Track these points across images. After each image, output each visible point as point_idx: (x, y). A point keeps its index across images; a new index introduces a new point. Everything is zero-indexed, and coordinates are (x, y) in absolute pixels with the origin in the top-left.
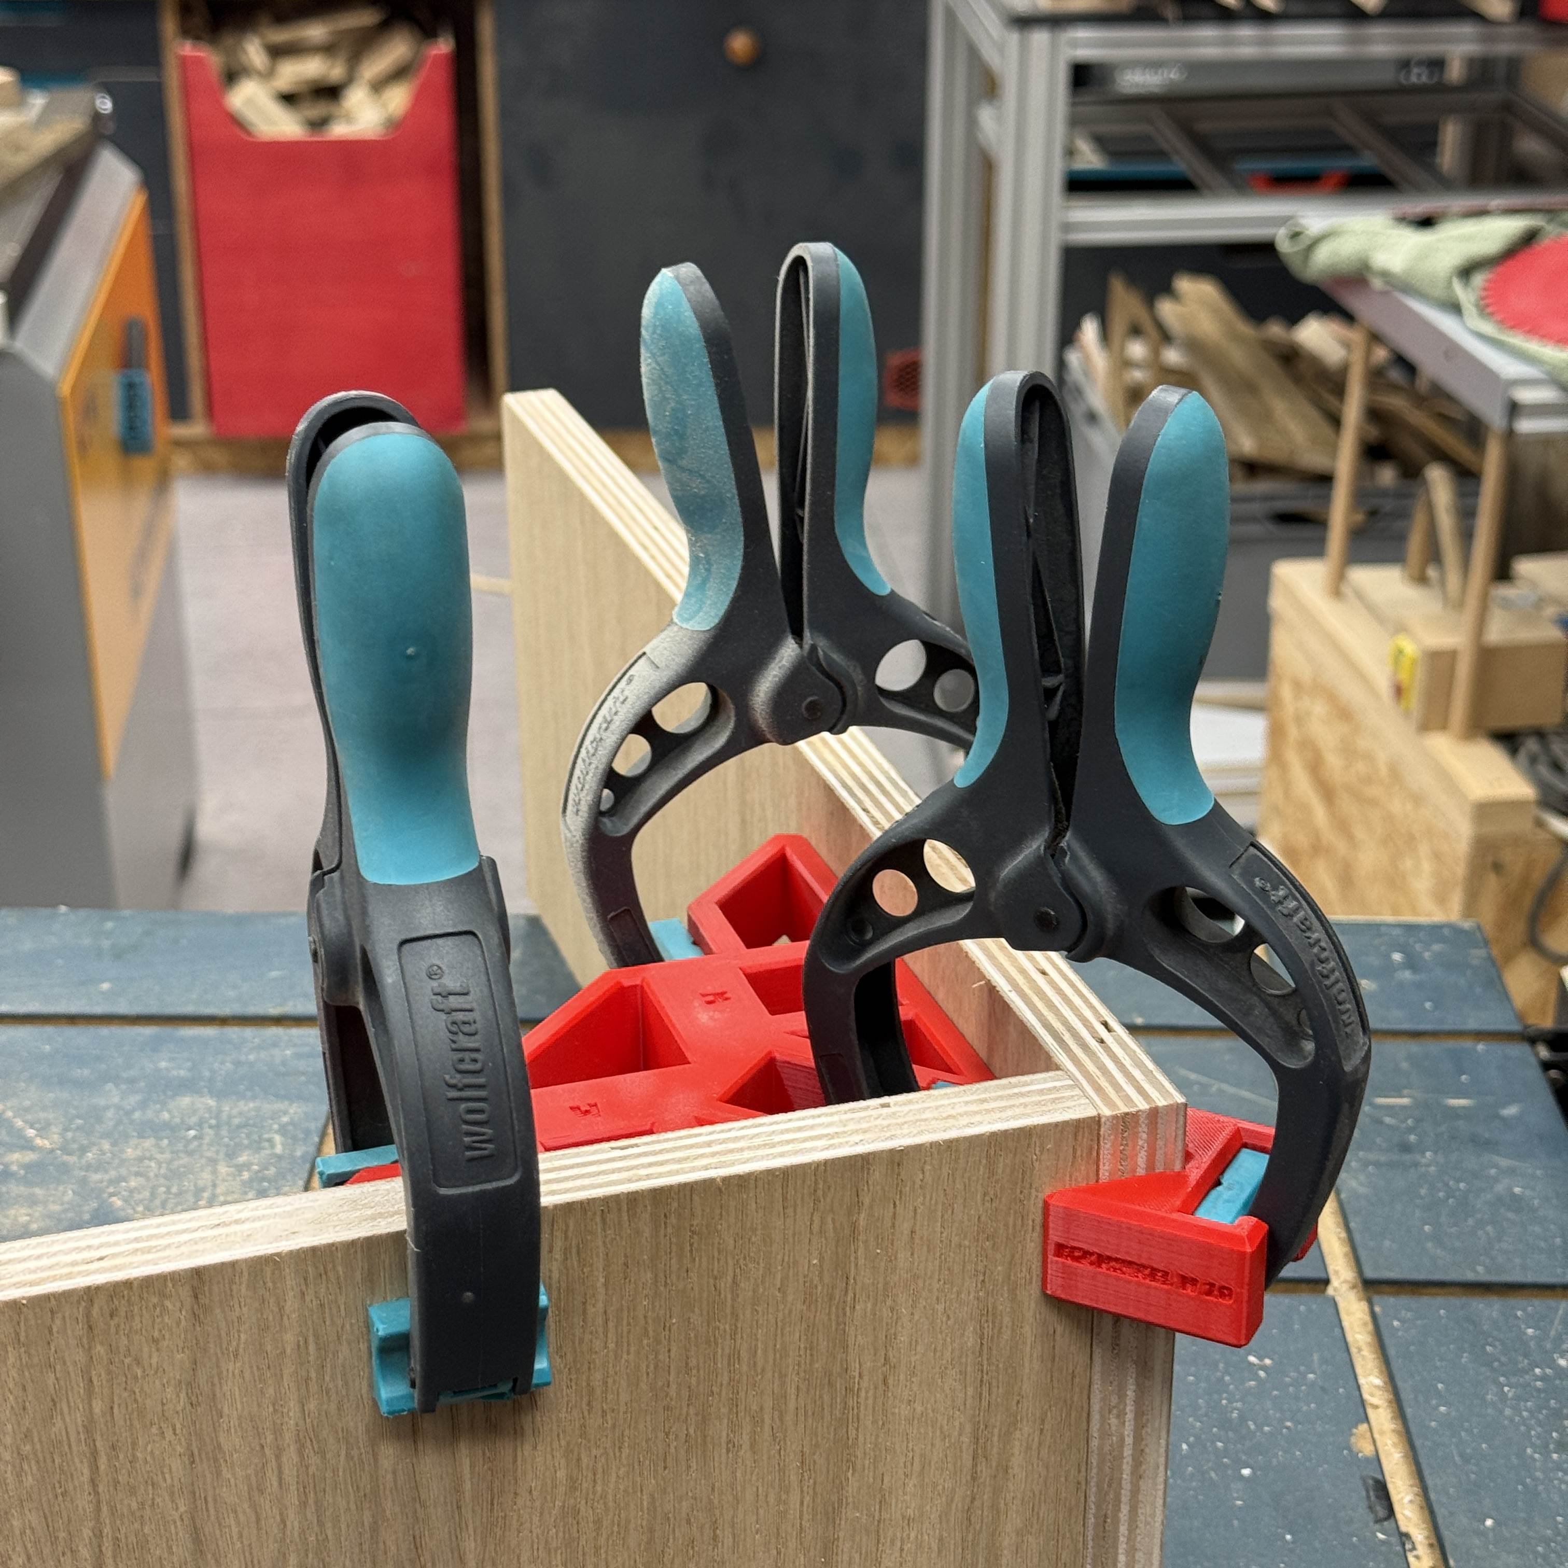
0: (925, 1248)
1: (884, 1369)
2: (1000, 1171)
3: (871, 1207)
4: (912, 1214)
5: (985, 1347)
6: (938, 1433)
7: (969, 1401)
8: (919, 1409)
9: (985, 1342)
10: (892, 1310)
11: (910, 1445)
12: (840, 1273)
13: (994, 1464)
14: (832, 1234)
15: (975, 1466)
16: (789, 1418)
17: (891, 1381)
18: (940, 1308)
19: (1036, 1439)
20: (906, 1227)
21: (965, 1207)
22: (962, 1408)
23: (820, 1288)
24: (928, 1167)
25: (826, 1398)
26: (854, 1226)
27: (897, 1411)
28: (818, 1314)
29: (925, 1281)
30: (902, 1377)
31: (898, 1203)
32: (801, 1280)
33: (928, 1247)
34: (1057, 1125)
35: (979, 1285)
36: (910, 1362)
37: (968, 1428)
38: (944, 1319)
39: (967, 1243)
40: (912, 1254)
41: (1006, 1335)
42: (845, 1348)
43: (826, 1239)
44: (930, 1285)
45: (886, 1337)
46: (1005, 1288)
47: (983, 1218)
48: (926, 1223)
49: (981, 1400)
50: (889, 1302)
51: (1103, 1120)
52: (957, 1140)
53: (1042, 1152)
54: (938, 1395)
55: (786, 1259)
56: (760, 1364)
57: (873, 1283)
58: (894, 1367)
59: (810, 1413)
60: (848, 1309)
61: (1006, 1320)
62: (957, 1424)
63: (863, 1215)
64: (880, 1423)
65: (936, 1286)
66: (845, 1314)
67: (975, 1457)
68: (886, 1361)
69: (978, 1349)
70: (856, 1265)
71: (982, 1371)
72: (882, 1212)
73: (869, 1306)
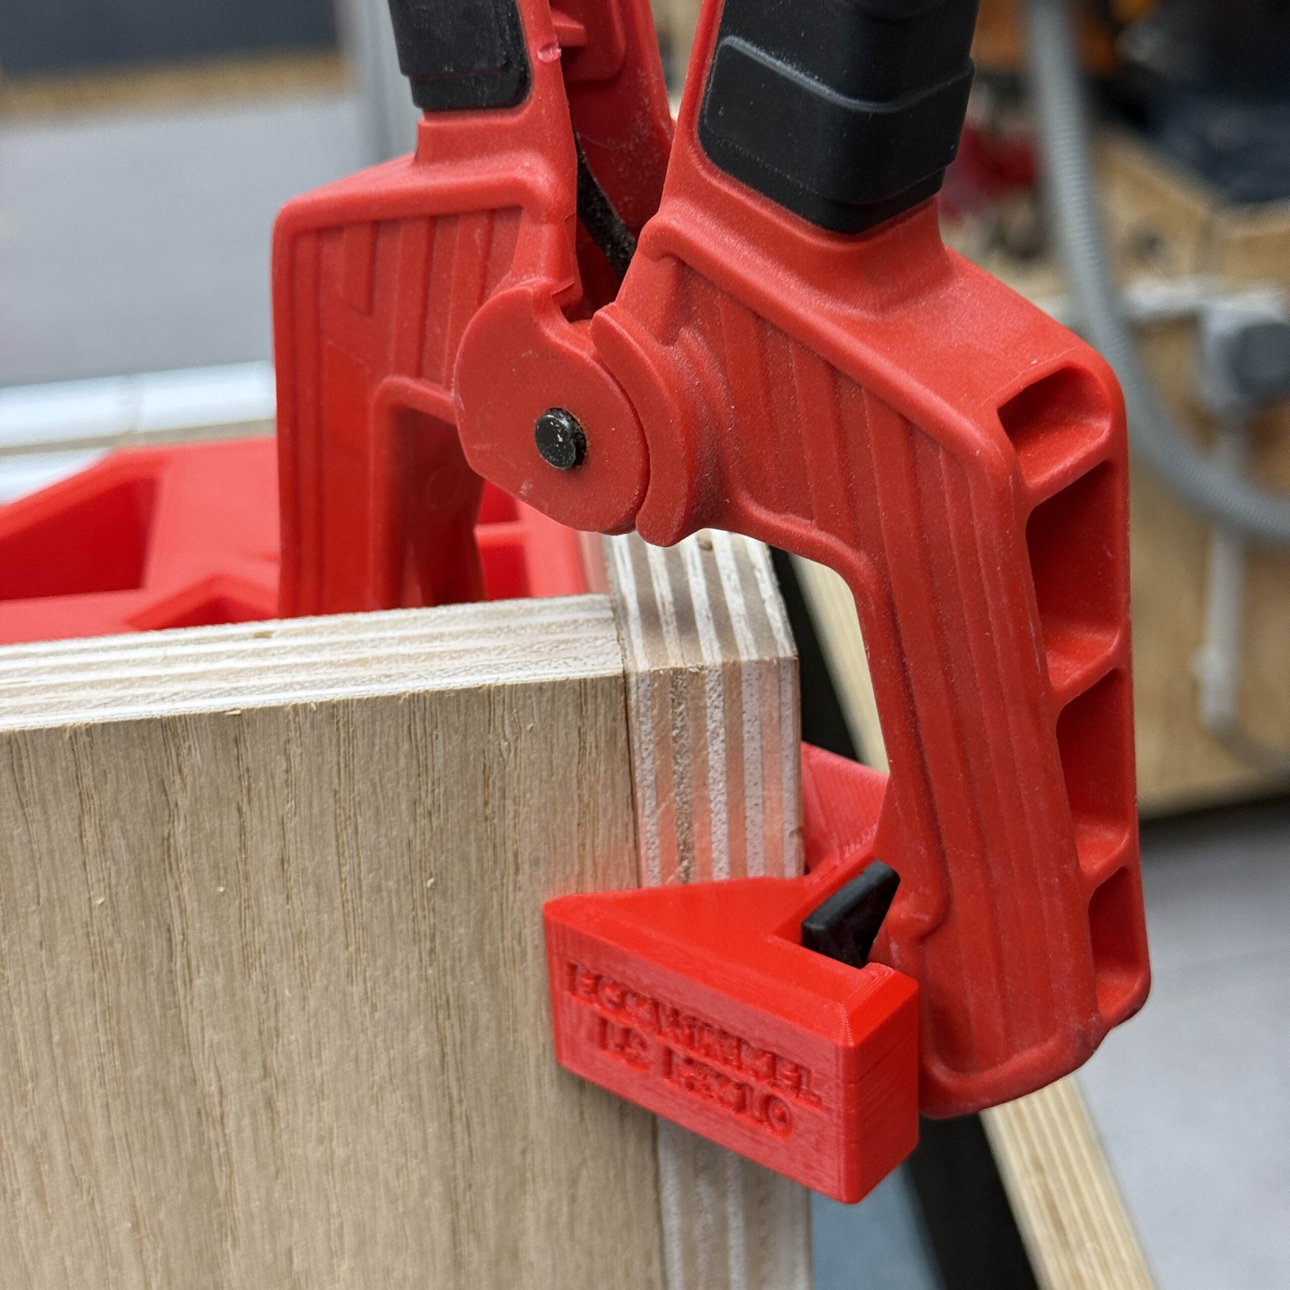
0: (311, 889)
1: (267, 1084)
2: (439, 764)
3: (194, 812)
4: (275, 828)
5: (450, 1058)
6: (382, 1191)
7: (432, 1144)
8: (341, 1153)
9: (448, 1049)
10: (265, 989)
11: (334, 1208)
12: (153, 922)
13: (492, 1243)
14: (126, 857)
15: (456, 1244)
16: (99, 1152)
17: (280, 1105)
18: (357, 990)
19: (565, 1209)
20: (269, 851)
21: (378, 823)
22: (420, 1154)
23: (118, 946)
24: (295, 749)
25: (164, 1124)
26: (166, 844)
27: (300, 1152)
28: (123, 989)
29: (320, 946)
30: (300, 1099)
31: (245, 808)
32: (80, 932)
33: (317, 886)
34: (540, 688)
35: (425, 956)
36: (313, 1075)
37: (437, 1187)
38: (367, 1010)
39: (392, 884)
40: (288, 897)
41: (488, 1042)
42: (185, 1047)
43: (115, 862)
44: (331, 951)
45: (261, 1033)
46: (476, 964)
47: (417, 843)
48: (306, 847)
49: (454, 1143)
50: (256, 975)
51: (633, 679)
52: (346, 704)
53: (517, 735)
54: (374, 1132)
55: (44, 893)
56: (27, 1066)
57: (220, 944)
58: (284, 1082)
59: (137, 1146)
60: (179, 983)
61: (485, 1017)
62: (414, 1178)
63: (180, 827)
64: (272, 1170)
65: (343, 956)
66: (174, 993)
67: (455, 1232)
68: (266, 1072)
69: (437, 1061)
70: (183, 912)
71: (450, 1098)
72: (217, 823)
73: (219, 980)
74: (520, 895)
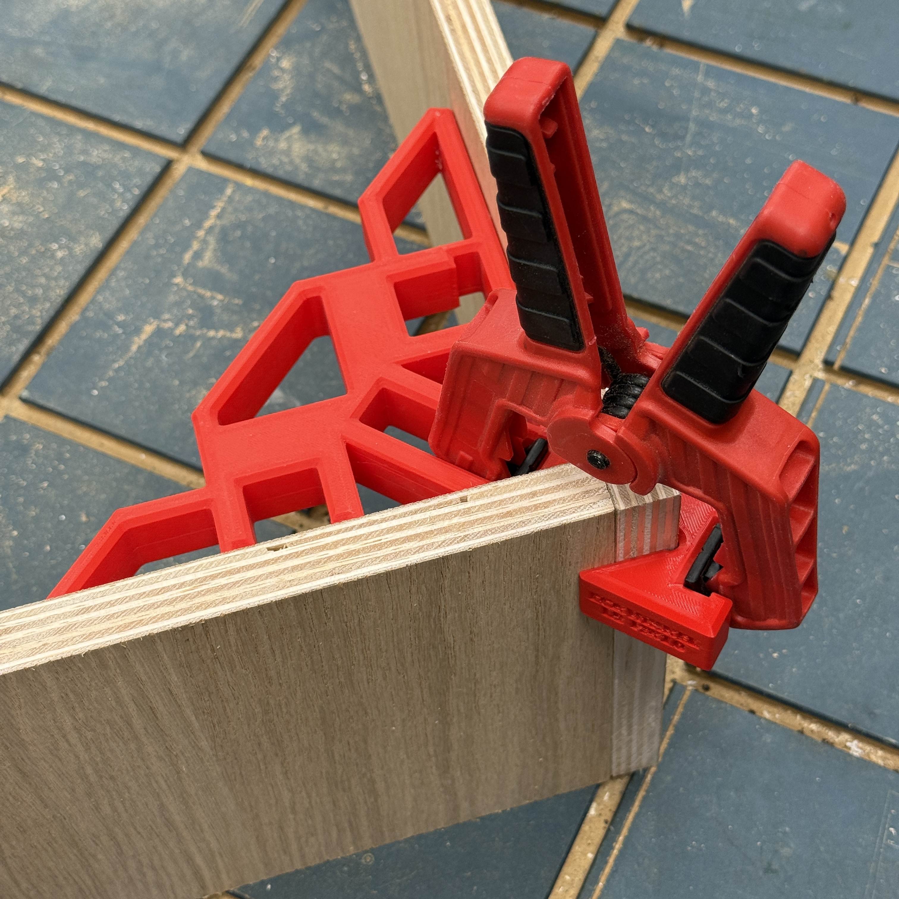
0: (493, 586)
1: (471, 635)
2: (544, 547)
3: (452, 577)
4: (482, 574)
5: (540, 616)
6: (511, 652)
7: (531, 637)
8: (497, 646)
9: (540, 614)
10: (473, 614)
11: (493, 660)
12: (434, 605)
13: (550, 656)
14: (426, 592)
15: (537, 659)
16: (408, 664)
17: (475, 639)
18: (507, 607)
19: (578, 643)
20: (479, 581)
21: (520, 565)
22: (526, 641)
23: (420, 614)
24: (491, 554)
25: (432, 653)
26: (441, 586)
27: (481, 649)
28: (421, 624)
30: (483, 637)
31: (471, 572)
32: (407, 613)
33: (495, 585)
34: (584, 521)
35: (533, 593)
36: (489, 630)
37: (531, 647)
38: (510, 611)
39: (523, 579)
40: (484, 590)
41: (554, 609)
42: (442, 633)
43: (422, 594)
44: (498, 599)
45: (470, 624)
46: (552, 591)
47: (534, 567)
48: (492, 576)
49: (539, 636)
50: (470, 611)
51: (619, 512)
52: (511, 539)
53: (574, 534)
54: (509, 639)
55: (395, 607)
56: (384, 649)
57: (458, 606)
58: (478, 634)
59: (422, 660)
60: (442, 618)
61: (554, 603)
62: (523, 647)
63: (446, 581)
64: (471, 656)
65: (503, 600)
66: (440, 621)
67: (537, 657)
68: (471, 633)
69: (535, 618)
70: (445, 601)
71: (539, 625)
72: (460, 578)
73: (457, 615)
74: (570, 572)
